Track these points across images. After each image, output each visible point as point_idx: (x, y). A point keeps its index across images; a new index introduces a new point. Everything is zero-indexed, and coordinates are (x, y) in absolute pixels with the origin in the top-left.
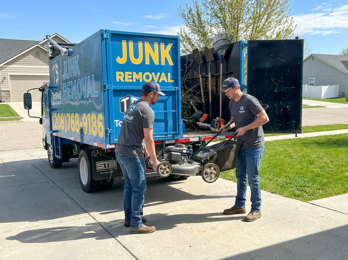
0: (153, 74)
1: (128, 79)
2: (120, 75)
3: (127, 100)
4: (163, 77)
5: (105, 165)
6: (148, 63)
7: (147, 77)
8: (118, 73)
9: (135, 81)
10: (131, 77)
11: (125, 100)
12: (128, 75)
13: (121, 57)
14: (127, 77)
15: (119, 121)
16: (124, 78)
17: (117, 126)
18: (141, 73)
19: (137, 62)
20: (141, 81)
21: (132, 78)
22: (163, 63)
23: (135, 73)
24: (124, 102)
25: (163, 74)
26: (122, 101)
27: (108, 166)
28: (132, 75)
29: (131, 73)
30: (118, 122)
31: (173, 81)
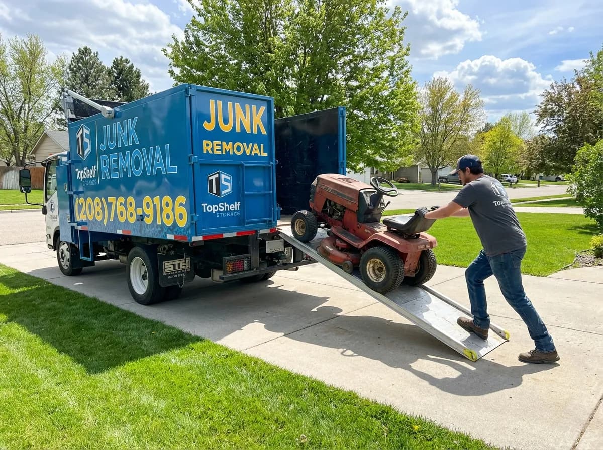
0: (245, 144)
1: (217, 150)
2: (207, 145)
3: (216, 178)
4: (256, 150)
5: (174, 265)
6: (238, 130)
7: (239, 148)
8: (205, 142)
9: (224, 153)
10: (219, 148)
11: (213, 178)
12: (217, 145)
13: (209, 121)
14: (215, 148)
15: (206, 205)
16: (212, 149)
17: (204, 211)
18: (231, 143)
19: (226, 128)
20: (231, 153)
21: (221, 150)
22: (255, 132)
23: (224, 143)
24: (212, 180)
25: (256, 145)
26: (210, 178)
27: (179, 268)
28: (221, 145)
29: (219, 143)
30: (206, 207)
31: (266, 155)
